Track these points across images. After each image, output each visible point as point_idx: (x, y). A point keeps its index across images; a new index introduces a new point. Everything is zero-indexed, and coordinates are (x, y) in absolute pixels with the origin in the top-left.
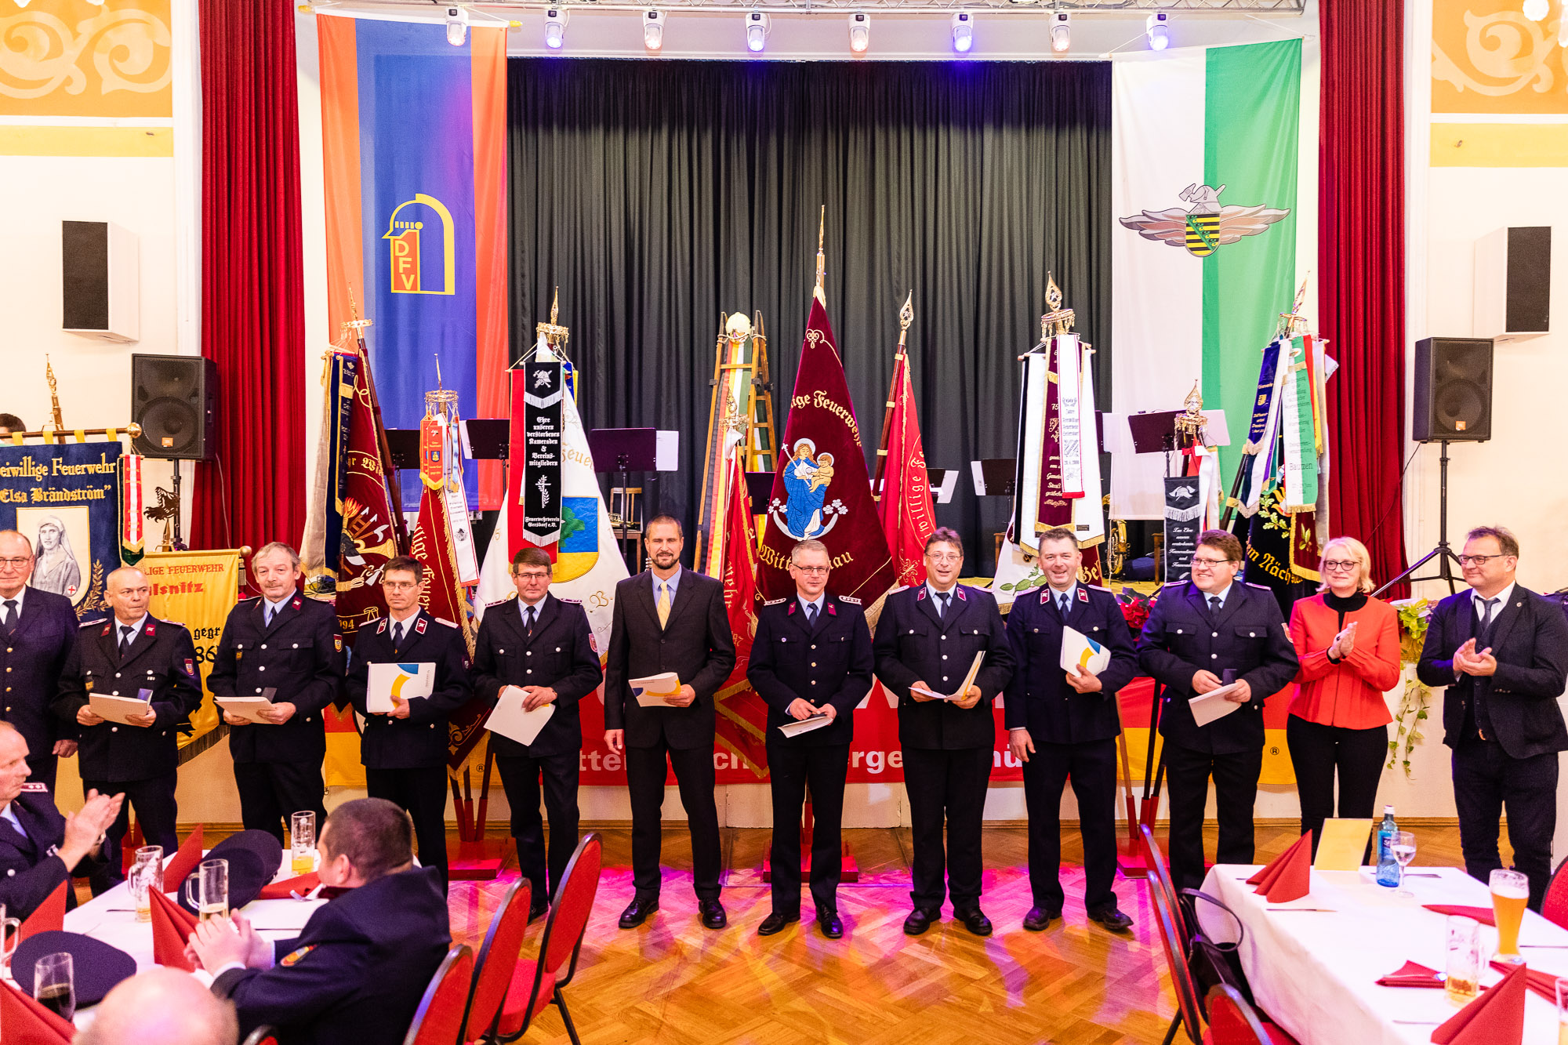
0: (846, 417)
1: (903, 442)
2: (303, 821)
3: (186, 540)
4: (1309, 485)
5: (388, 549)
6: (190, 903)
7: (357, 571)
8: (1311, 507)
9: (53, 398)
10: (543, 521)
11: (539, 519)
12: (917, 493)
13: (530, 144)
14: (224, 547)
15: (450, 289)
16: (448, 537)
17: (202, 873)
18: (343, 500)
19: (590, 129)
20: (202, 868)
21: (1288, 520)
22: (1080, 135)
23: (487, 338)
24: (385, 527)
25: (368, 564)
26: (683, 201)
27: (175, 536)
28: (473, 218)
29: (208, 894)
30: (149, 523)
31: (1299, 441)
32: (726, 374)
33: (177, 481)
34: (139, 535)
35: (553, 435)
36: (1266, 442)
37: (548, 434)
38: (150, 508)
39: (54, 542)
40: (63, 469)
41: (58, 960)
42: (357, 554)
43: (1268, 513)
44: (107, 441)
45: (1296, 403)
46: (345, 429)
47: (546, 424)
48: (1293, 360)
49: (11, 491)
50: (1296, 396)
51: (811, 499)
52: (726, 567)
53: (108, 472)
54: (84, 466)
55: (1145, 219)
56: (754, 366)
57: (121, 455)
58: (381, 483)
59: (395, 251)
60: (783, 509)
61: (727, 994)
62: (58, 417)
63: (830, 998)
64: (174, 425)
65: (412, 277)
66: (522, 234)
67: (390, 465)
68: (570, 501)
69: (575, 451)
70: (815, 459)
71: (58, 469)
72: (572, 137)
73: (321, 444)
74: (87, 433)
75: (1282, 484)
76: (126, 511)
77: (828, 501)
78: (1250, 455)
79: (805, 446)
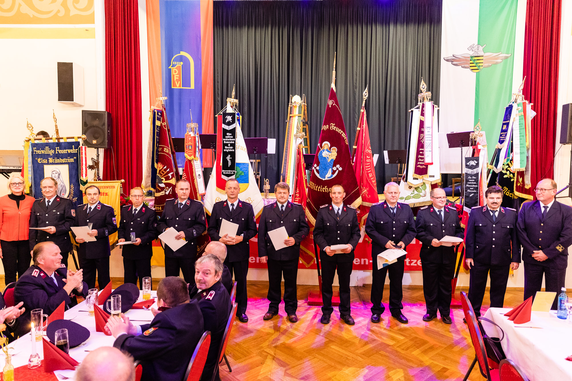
0: (342, 133)
1: (363, 143)
2: (147, 280)
3: (101, 177)
4: (523, 161)
5: (173, 181)
6: (108, 310)
7: (162, 189)
8: (523, 169)
9: (55, 125)
10: (229, 172)
11: (227, 171)
12: (368, 163)
13: (221, 34)
14: (114, 180)
15: (192, 87)
16: (195, 177)
17: (112, 300)
18: (157, 163)
19: (242, 27)
20: (112, 298)
21: (514, 174)
22: (427, 27)
23: (206, 104)
24: (172, 173)
25: (166, 187)
26: (276, 54)
27: (98, 176)
28: (201, 60)
29: (114, 307)
30: (89, 171)
31: (519, 143)
32: (292, 118)
33: (98, 156)
34: (86, 175)
35: (233, 140)
36: (506, 144)
37: (231, 140)
38: (89, 165)
39: (57, 177)
40: (59, 151)
41: (63, 331)
42: (162, 183)
43: (506, 171)
44: (75, 141)
45: (518, 128)
46: (158, 137)
47: (230, 136)
48: (518, 111)
49: (42, 159)
50: (519, 126)
51: (328, 164)
52: (296, 189)
53: (75, 152)
54: (67, 150)
55: (454, 58)
56: (302, 115)
57: (79, 146)
58: (171, 157)
59: (173, 73)
60: (318, 168)
61: (298, 347)
62: (57, 132)
63: (336, 350)
64: (96, 135)
65: (179, 82)
66: (218, 67)
67: (174, 151)
68: (239, 164)
69: (241, 146)
70: (330, 149)
71: (58, 151)
72: (236, 31)
73: (149, 143)
74: (68, 138)
75: (512, 160)
76: (82, 166)
77: (334, 165)
78: (499, 149)
79: (326, 144)
